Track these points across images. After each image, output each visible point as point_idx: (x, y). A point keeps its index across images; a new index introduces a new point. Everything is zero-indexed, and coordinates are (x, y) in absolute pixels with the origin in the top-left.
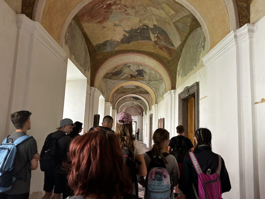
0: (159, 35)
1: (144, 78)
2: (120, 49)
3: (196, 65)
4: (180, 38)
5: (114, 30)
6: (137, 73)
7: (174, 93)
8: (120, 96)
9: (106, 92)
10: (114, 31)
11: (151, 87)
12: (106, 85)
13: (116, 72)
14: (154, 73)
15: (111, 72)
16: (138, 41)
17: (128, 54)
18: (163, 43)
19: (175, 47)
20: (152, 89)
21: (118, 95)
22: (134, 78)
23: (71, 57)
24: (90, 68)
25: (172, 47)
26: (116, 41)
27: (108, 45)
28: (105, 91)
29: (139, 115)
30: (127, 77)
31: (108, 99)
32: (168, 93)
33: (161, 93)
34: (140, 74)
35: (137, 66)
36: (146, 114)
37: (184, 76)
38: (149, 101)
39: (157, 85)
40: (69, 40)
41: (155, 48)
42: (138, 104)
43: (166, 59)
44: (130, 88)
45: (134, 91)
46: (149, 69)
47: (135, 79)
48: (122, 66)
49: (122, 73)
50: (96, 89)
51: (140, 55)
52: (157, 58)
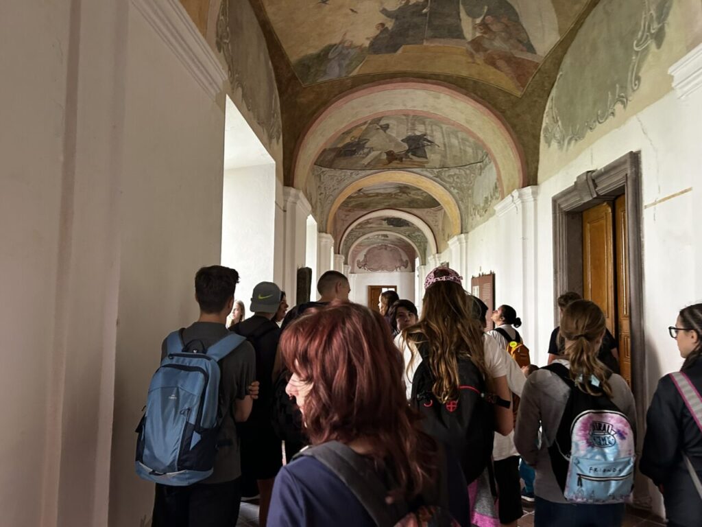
0: (489, 19)
1: (424, 160)
2: (368, 72)
3: (623, 101)
4: (559, 22)
5: (352, 10)
6: (406, 147)
7: (534, 197)
8: (353, 215)
9: (319, 204)
10: (350, 12)
11: (448, 186)
12: (318, 184)
13: (348, 144)
14: (459, 142)
15: (334, 147)
16: (423, 43)
17: (389, 86)
18: (498, 44)
19: (538, 53)
20: (450, 192)
21: (348, 213)
22: (398, 162)
23: (233, 92)
24: (280, 130)
25: (528, 56)
26: (357, 47)
27: (334, 58)
28: (316, 202)
29: (402, 268)
30: (377, 160)
31: (324, 225)
32: (513, 197)
33: (480, 201)
34: (417, 147)
35: (409, 124)
36: (424, 263)
37: (573, 142)
38: (435, 229)
39: (464, 180)
40: (227, 39)
41: (474, 63)
42: (400, 239)
43: (508, 94)
44: (381, 194)
45: (393, 201)
46: (442, 133)
47: (399, 166)
48: (364, 127)
49: (363, 147)
50: (301, 195)
51: (424, 89)
52: (479, 93)
